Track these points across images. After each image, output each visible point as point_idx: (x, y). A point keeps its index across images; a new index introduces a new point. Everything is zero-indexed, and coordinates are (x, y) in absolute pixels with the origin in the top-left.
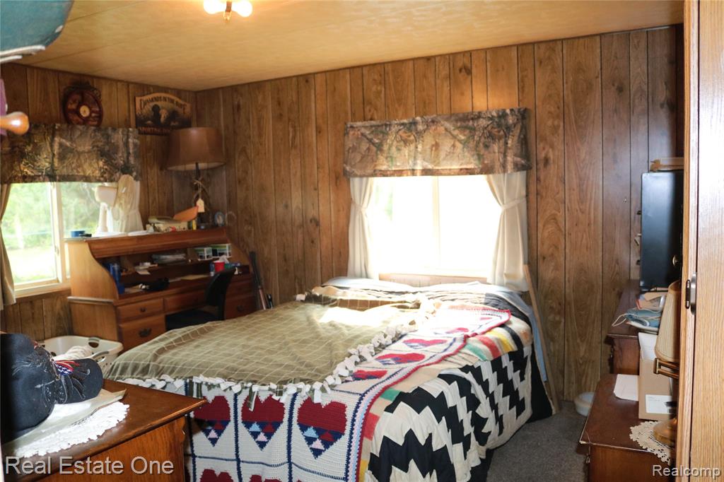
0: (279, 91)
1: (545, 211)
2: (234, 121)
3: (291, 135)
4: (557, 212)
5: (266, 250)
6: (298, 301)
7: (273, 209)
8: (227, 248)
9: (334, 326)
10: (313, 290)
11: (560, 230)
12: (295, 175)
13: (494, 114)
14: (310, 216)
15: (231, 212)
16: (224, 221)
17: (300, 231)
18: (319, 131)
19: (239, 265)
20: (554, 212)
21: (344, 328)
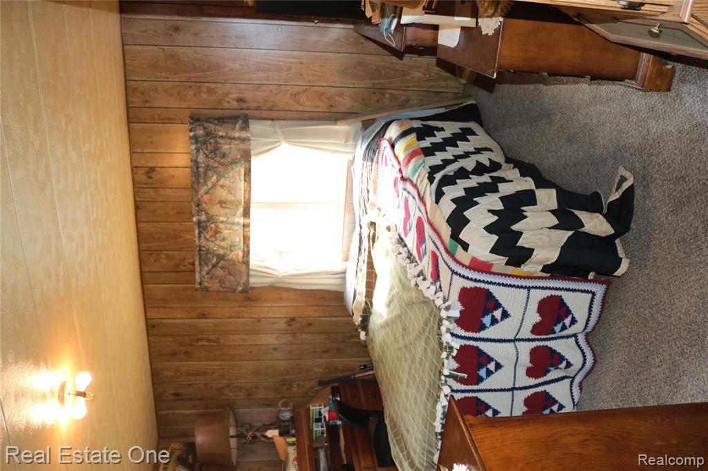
0: (161, 355)
1: (287, 103)
2: (190, 399)
3: (205, 343)
4: (289, 92)
5: (318, 370)
6: (366, 338)
7: (278, 362)
8: (314, 408)
9: (390, 302)
10: (356, 324)
11: (306, 90)
12: (245, 340)
13: (193, 147)
14: (284, 326)
15: (280, 404)
16: (288, 411)
17: (300, 337)
18: (203, 316)
19: (330, 397)
20: (288, 96)
21: (392, 293)
